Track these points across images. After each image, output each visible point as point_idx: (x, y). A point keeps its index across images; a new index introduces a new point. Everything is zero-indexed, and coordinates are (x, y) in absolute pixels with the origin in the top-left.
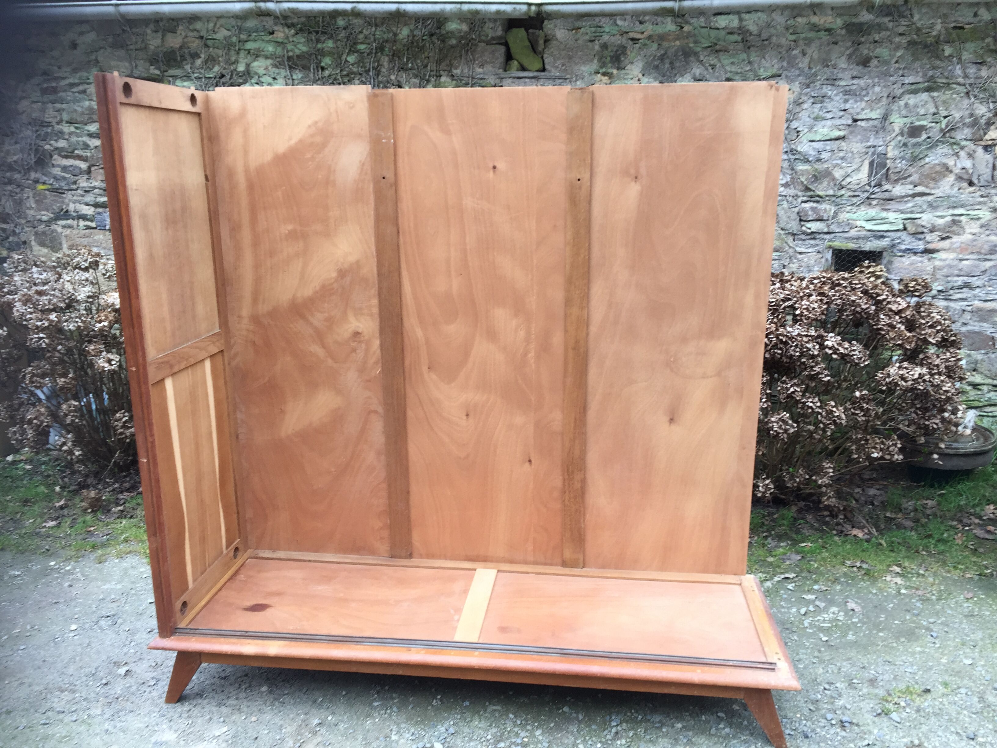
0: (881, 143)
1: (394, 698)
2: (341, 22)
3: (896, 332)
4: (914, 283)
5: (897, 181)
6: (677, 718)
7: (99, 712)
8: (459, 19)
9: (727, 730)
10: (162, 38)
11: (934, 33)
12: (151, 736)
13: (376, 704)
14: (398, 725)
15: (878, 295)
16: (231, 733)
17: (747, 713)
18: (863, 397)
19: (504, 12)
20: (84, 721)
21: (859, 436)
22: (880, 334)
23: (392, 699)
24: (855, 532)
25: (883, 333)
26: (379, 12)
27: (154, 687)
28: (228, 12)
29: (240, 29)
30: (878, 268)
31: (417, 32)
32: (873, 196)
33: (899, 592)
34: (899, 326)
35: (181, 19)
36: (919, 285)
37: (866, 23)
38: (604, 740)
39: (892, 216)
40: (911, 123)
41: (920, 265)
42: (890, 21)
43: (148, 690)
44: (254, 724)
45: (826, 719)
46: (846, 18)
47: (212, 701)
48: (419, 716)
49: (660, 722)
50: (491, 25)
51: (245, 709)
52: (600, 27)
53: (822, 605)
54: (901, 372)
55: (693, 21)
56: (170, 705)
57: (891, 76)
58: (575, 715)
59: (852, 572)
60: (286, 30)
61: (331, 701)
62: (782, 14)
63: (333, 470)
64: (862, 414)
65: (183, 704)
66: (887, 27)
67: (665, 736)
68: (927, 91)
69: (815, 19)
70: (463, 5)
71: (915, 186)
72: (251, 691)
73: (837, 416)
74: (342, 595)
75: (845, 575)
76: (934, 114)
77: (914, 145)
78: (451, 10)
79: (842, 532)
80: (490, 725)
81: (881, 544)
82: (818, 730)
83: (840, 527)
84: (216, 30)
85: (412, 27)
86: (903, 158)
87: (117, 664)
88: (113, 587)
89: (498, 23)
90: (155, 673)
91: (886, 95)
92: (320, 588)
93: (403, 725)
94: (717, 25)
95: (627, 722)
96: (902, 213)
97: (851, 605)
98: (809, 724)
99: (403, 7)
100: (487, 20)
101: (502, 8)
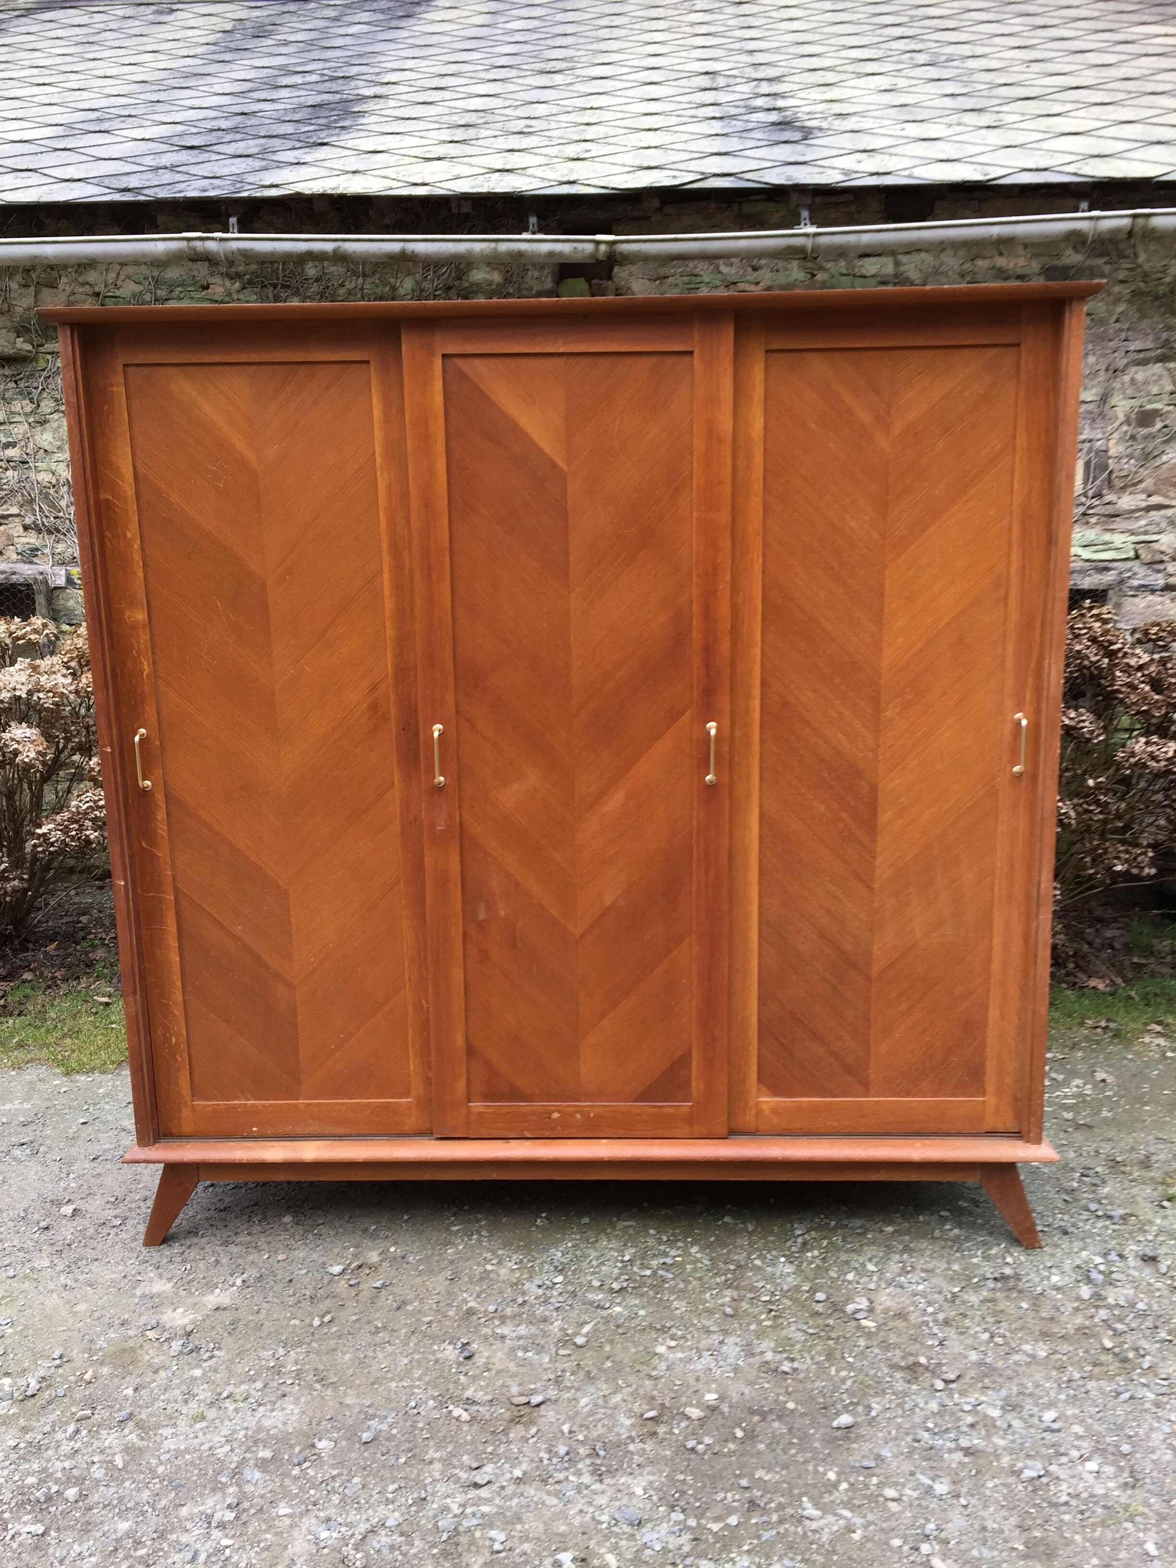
0: (1099, 436)
1: (481, 1220)
2: (311, 271)
3: (1139, 694)
4: (1157, 628)
5: (1123, 489)
6: (884, 1221)
7: (46, 1263)
8: (489, 264)
9: (956, 1231)
10: (35, 297)
11: (1168, 279)
12: (135, 1288)
13: (454, 1229)
15: (1112, 643)
17: (979, 1210)
18: (1098, 787)
19: (560, 254)
20: (26, 1277)
21: (1095, 843)
22: (1117, 698)
23: (478, 1221)
24: (1093, 983)
25: (1121, 696)
26: (374, 255)
27: (121, 1227)
28: (144, 255)
29: (157, 282)
30: (1104, 609)
31: (426, 285)
32: (1091, 512)
33: (1164, 1056)
34: (1142, 686)
35: (65, 267)
36: (1164, 631)
37: (1073, 267)
39: (1118, 539)
40: (1141, 407)
41: (1159, 607)
42: (1106, 263)
43: (113, 1232)
44: (284, 1263)
45: (1088, 1210)
46: (1045, 259)
47: (213, 1239)
50: (536, 274)
51: (265, 1246)
52: (696, 275)
53: (1060, 1077)
54: (1149, 749)
55: (830, 265)
56: (152, 1249)
57: (1111, 340)
59: (1096, 1034)
60: (228, 283)
61: (389, 1229)
62: (955, 255)
64: (1099, 810)
65: (171, 1246)
66: (1103, 272)
67: (872, 1243)
68: (1161, 361)
69: (1001, 262)
70: (500, 243)
71: (1149, 496)
72: (268, 1224)
73: (1064, 814)
75: (1086, 1038)
76: (1172, 394)
77: (1146, 437)
78: (482, 251)
79: (1074, 984)
80: (625, 1245)
81: (1131, 998)
82: (1081, 1224)
83: (1071, 978)
84: (119, 283)
85: (418, 277)
86: (1131, 457)
87: (58, 1203)
88: (17, 1107)
89: (546, 271)
90: (117, 1211)
91: (1104, 367)
94: (864, 272)
95: (816, 1230)
96: (1132, 534)
97: (1100, 1075)
98: (1066, 1217)
99: (411, 247)
100: (530, 267)
101: (558, 247)
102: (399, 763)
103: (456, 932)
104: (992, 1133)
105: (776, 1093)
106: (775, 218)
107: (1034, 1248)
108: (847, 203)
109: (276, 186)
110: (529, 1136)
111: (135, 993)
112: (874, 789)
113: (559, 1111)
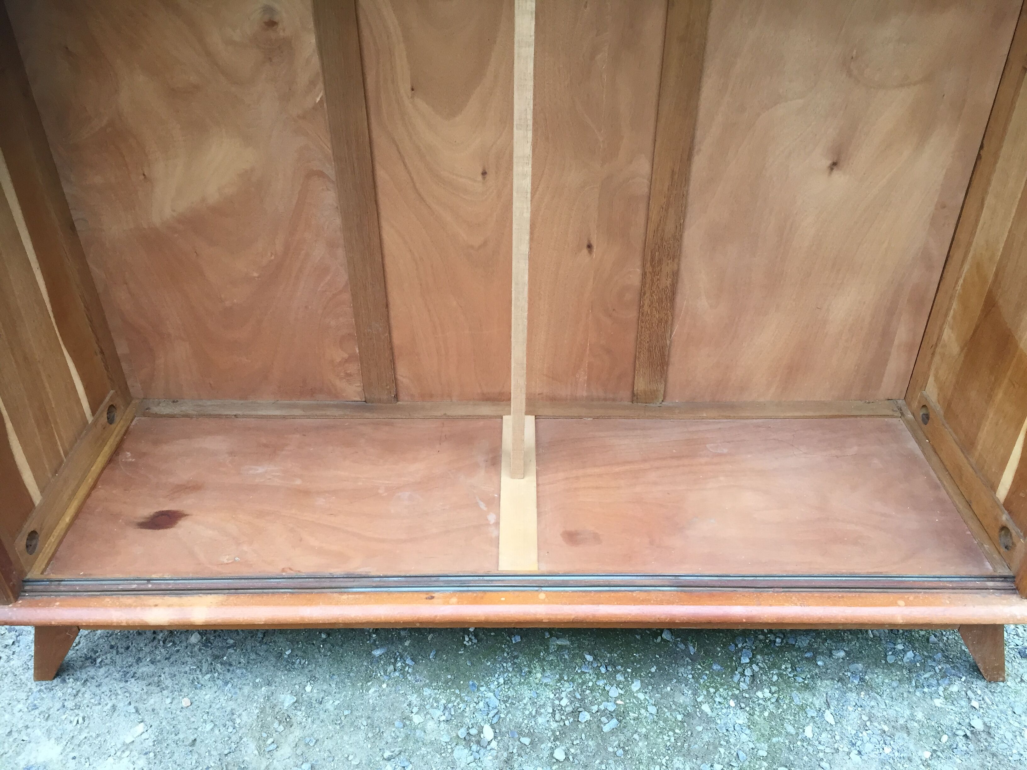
12: (18, 755)
13: (377, 653)
14: (418, 691)
16: (151, 735)
27: (15, 648)
38: (737, 692)
44: (188, 713)
48: (448, 670)
49: (810, 648)
51: (168, 682)
56: (44, 685)
58: (682, 646)
63: (256, 275)
65: (64, 681)
67: (824, 674)
72: (174, 644)
74: (298, 482)
80: (561, 679)
92: (261, 470)
93: (427, 692)
107: (996, 681)
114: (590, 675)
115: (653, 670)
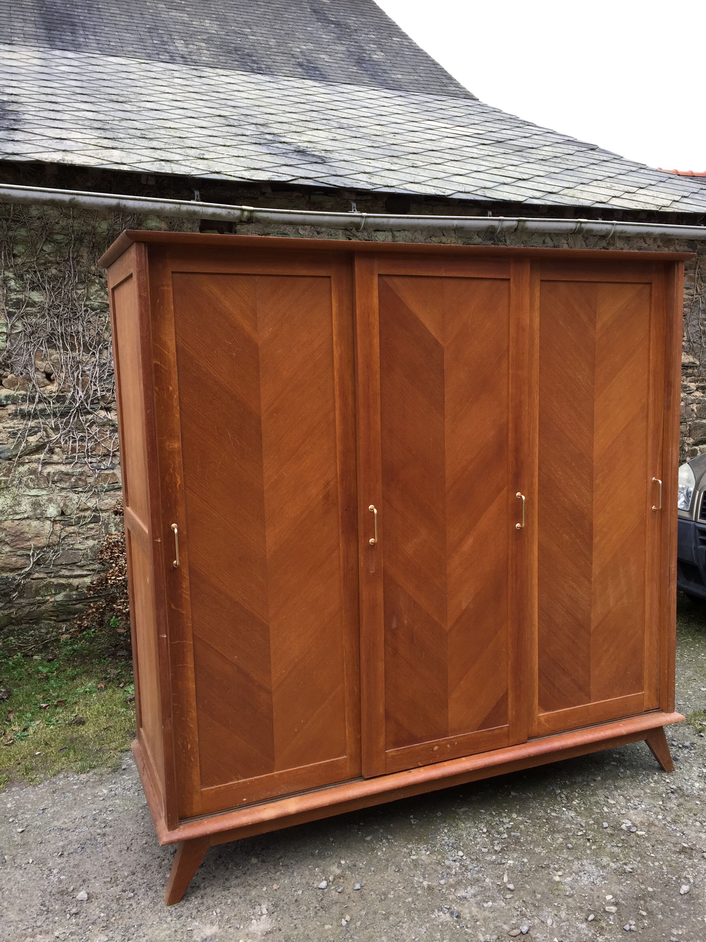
6: (590, 775)
8: (159, 218)
9: (628, 772)
12: (191, 937)
13: (367, 839)
14: (405, 847)
19: (220, 215)
23: (377, 830)
31: (116, 227)
38: (563, 805)
43: (133, 902)
45: (673, 746)
47: (214, 887)
50: (190, 226)
51: (256, 883)
52: (285, 234)
55: (358, 234)
62: (423, 233)
67: (597, 788)
69: (444, 239)
70: (182, 206)
78: (170, 209)
80: (475, 823)
82: (678, 754)
85: (111, 221)
93: (410, 846)
99: (124, 202)
100: (185, 221)
101: (218, 211)
102: (343, 532)
103: (381, 638)
104: (648, 711)
105: (546, 710)
106: (329, 205)
107: (671, 771)
108: (366, 201)
109: (17, 154)
110: (421, 765)
111: (170, 716)
112: (591, 525)
113: (437, 745)
114: (488, 818)
115: (518, 807)
